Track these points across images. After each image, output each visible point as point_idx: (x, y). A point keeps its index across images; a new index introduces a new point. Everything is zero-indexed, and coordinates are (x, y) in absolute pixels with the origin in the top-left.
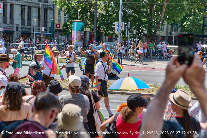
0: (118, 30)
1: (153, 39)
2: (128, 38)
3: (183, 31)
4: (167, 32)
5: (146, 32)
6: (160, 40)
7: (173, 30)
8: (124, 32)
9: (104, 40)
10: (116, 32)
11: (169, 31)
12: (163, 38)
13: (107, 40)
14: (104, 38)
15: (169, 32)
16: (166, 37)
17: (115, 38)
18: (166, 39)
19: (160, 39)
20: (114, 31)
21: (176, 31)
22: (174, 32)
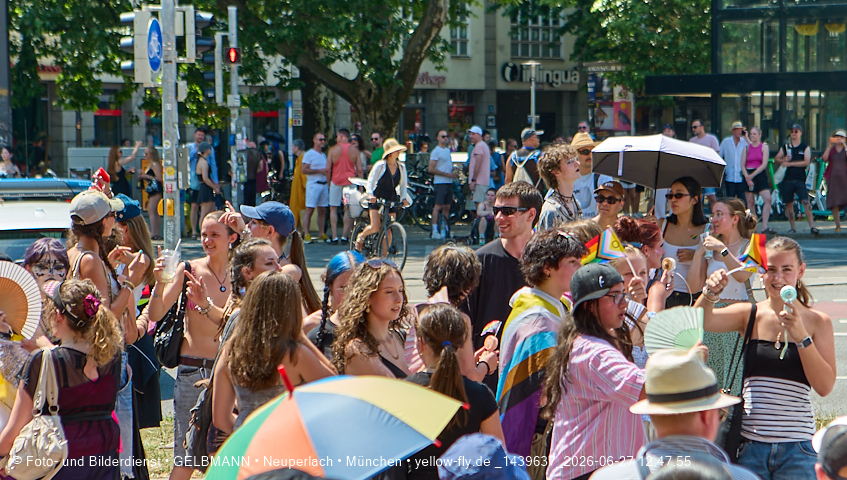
0: (155, 65)
1: (397, 114)
2: (234, 112)
3: (591, 57)
4: (490, 63)
5: (346, 69)
6: (449, 118)
7: (525, 52)
8: (198, 77)
9: (68, 134)
10: (144, 75)
11: (503, 56)
12: (465, 107)
13: (89, 134)
14: (68, 116)
15: (506, 65)
16: (485, 98)
17: (142, 115)
18: (484, 110)
19: (445, 110)
20: (131, 70)
21: (546, 53)
22: (532, 63)
